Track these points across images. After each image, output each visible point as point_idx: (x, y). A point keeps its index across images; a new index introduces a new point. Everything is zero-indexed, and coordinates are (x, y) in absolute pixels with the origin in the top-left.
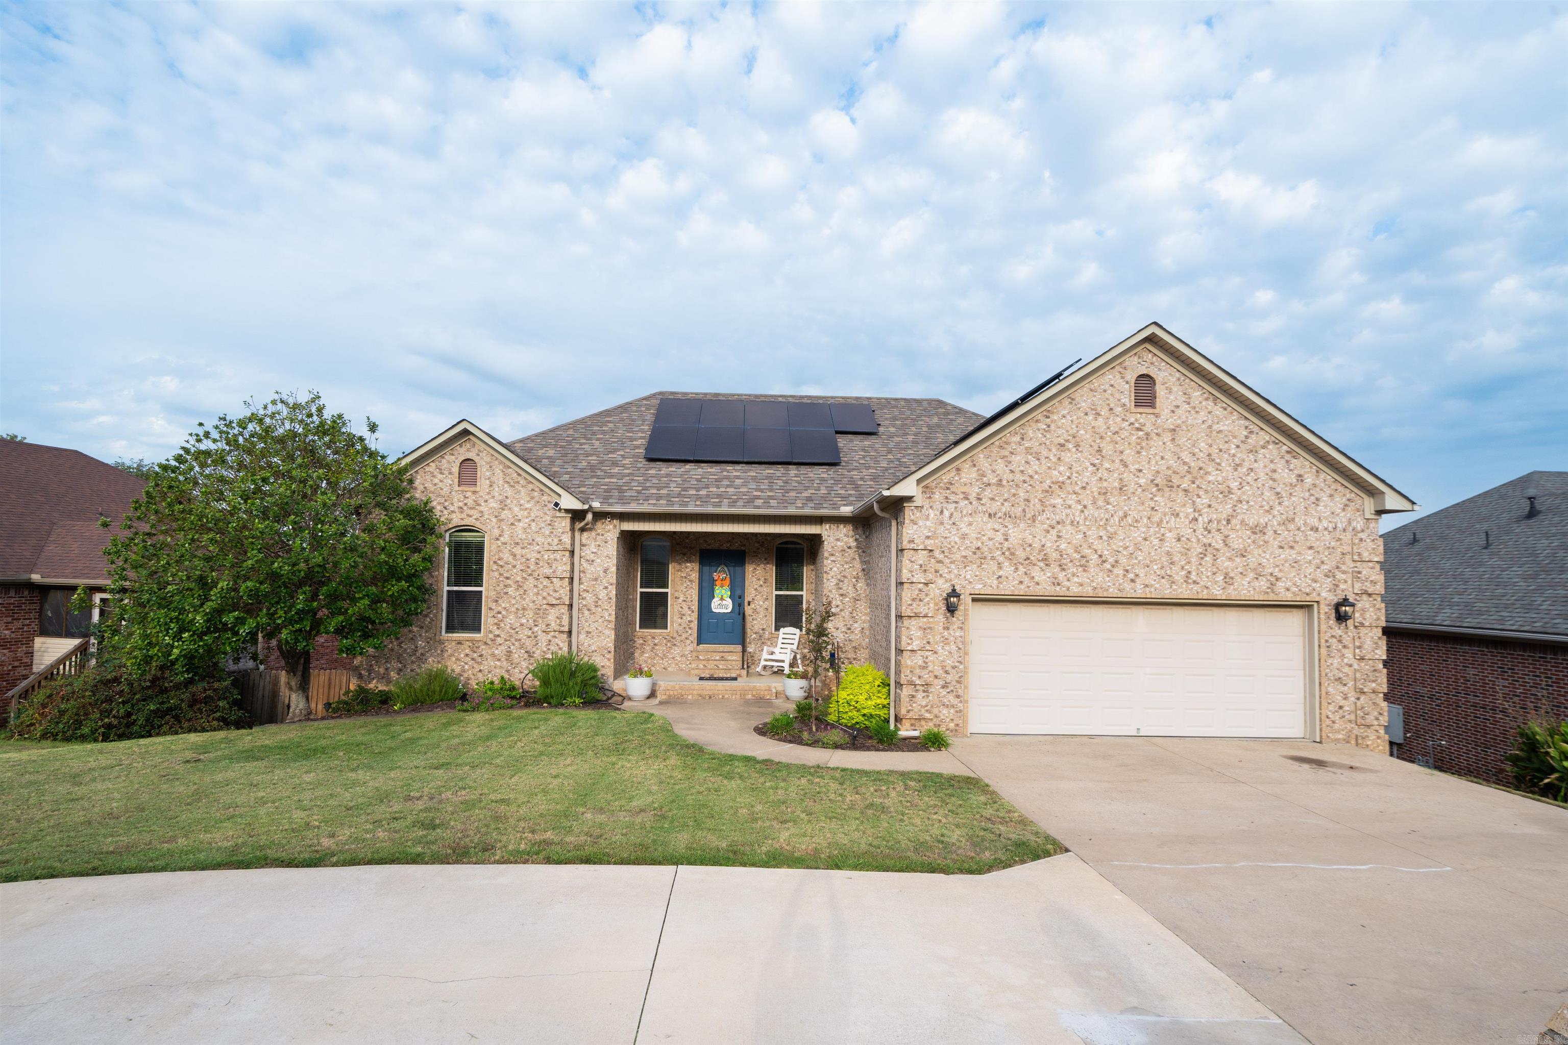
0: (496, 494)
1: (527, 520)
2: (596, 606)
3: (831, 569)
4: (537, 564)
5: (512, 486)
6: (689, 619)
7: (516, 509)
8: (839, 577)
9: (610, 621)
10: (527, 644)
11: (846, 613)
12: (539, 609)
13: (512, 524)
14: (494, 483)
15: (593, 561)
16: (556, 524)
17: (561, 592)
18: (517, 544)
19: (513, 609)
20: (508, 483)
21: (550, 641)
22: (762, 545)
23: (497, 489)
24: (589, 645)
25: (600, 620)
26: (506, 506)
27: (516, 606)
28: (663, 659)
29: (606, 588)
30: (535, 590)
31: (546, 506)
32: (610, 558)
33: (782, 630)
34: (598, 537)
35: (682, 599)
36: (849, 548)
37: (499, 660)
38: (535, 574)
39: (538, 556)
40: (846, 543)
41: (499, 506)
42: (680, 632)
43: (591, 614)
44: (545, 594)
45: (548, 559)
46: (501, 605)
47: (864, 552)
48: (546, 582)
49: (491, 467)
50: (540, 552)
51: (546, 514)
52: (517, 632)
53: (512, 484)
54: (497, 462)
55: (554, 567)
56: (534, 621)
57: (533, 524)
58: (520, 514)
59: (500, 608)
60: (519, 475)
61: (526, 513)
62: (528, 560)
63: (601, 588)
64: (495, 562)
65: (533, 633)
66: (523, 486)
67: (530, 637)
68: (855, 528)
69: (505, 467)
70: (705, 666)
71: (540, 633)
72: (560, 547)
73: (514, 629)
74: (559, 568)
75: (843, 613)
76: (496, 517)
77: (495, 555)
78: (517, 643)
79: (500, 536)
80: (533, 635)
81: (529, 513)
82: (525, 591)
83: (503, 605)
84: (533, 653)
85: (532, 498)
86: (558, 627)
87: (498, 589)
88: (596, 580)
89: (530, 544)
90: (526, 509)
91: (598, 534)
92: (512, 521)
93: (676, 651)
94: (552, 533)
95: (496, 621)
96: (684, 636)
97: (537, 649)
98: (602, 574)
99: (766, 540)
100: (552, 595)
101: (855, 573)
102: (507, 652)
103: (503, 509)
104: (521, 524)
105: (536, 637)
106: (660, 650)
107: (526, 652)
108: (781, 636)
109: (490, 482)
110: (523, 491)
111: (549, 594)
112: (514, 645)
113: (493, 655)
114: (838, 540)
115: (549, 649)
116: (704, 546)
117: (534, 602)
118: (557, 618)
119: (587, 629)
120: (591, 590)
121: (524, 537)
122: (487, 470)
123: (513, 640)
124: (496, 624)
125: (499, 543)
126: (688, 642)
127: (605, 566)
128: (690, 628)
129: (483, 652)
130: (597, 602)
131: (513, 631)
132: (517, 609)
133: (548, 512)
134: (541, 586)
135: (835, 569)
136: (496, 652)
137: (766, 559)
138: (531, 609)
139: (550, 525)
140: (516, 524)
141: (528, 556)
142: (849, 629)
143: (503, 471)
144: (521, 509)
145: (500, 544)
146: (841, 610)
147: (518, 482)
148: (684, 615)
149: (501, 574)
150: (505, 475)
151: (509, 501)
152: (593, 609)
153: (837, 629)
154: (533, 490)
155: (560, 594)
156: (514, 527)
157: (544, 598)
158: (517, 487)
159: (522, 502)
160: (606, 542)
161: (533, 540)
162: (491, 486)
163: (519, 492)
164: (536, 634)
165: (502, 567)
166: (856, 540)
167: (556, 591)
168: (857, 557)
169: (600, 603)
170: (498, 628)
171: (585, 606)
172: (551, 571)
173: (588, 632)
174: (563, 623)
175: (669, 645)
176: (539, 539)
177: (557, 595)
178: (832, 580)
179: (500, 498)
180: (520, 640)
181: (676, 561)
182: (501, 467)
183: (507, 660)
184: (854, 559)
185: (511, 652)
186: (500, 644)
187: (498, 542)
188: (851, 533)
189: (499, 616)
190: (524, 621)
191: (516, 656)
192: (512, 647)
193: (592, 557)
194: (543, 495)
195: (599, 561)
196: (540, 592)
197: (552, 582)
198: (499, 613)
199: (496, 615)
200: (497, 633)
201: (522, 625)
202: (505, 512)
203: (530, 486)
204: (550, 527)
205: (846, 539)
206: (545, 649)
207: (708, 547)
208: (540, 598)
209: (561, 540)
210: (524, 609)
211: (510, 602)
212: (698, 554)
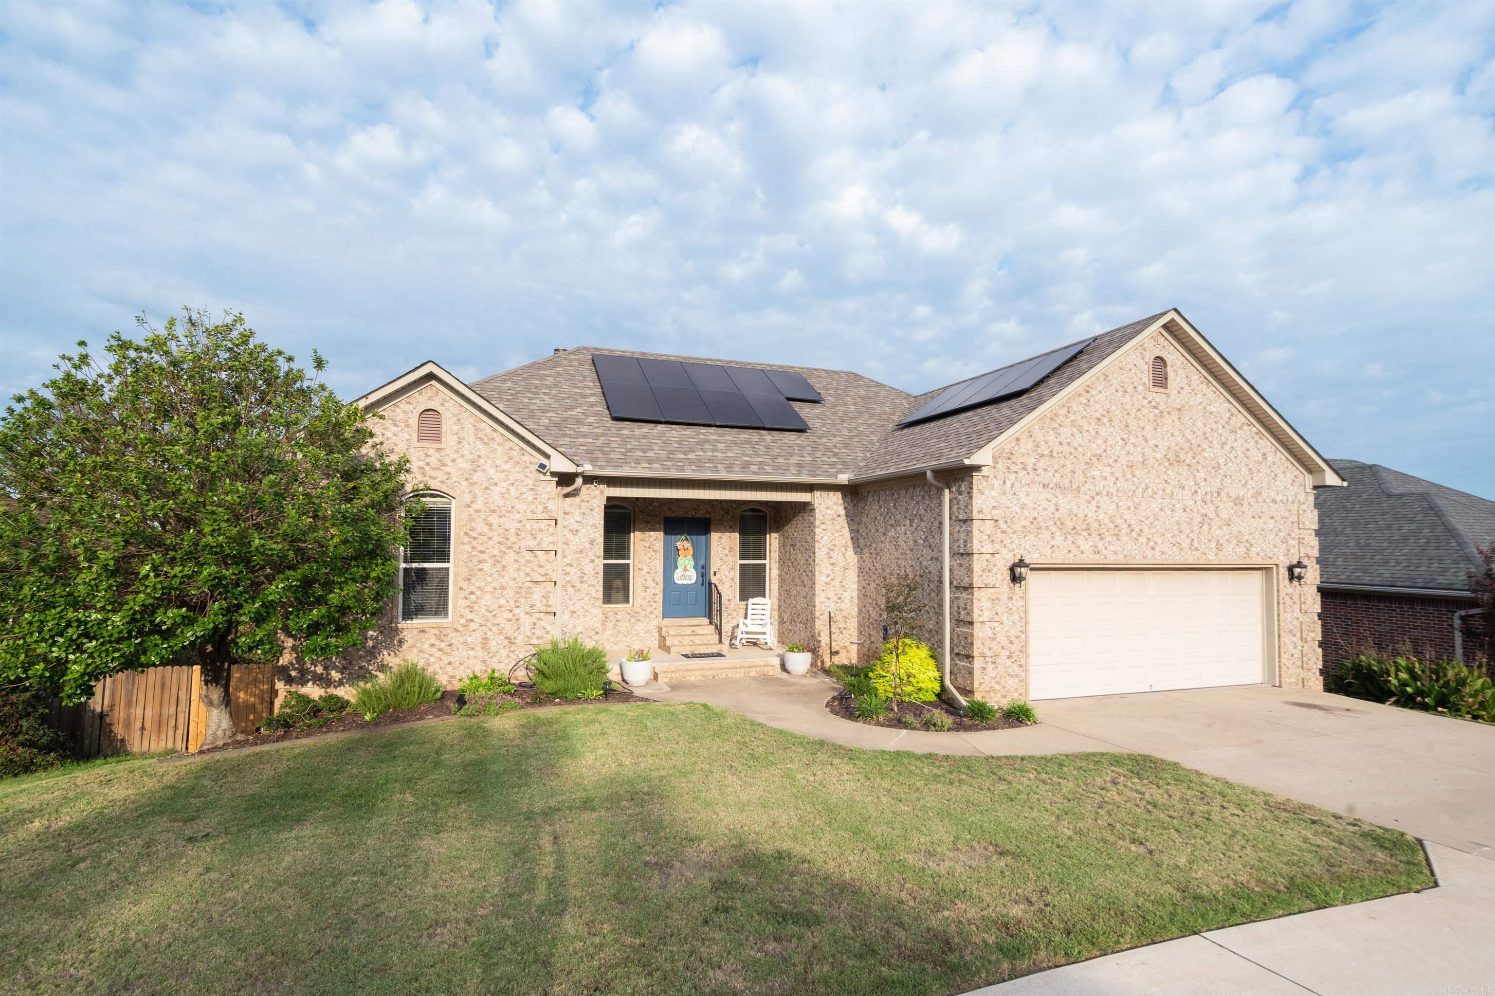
0: (466, 453)
1: (505, 484)
2: (582, 582)
3: (822, 538)
4: (518, 534)
5: (485, 444)
7: (491, 471)
8: (829, 546)
9: (597, 599)
10: (507, 628)
11: (836, 583)
12: (521, 588)
13: (487, 488)
14: (463, 439)
15: (577, 531)
16: (540, 489)
17: (548, 567)
18: (494, 511)
19: (490, 589)
20: (481, 439)
21: (535, 624)
22: (727, 513)
23: (467, 447)
24: (574, 627)
25: (586, 598)
26: (478, 466)
27: (493, 585)
28: (626, 636)
29: (593, 561)
30: (516, 566)
31: (527, 467)
32: (597, 528)
34: (583, 504)
35: (645, 570)
36: (839, 516)
37: (473, 649)
38: (516, 547)
39: (519, 526)
40: (836, 511)
41: (471, 467)
43: (576, 591)
44: (528, 570)
45: (532, 529)
46: (474, 585)
47: (852, 520)
48: (529, 556)
49: (459, 420)
50: (521, 522)
51: (527, 477)
52: (495, 616)
53: (486, 441)
54: (466, 414)
55: (538, 539)
56: (516, 601)
57: (512, 489)
58: (496, 477)
59: (473, 589)
60: (495, 430)
61: (503, 476)
62: (506, 530)
63: (587, 561)
64: (466, 534)
65: (514, 615)
66: (499, 444)
67: (510, 620)
68: (844, 496)
69: (476, 421)
71: (522, 615)
72: (545, 516)
73: (491, 612)
74: (545, 539)
75: (833, 583)
76: (467, 479)
77: (466, 525)
78: (495, 629)
79: (472, 502)
80: (514, 618)
81: (507, 476)
82: (504, 566)
83: (477, 584)
84: (515, 638)
85: (511, 458)
86: (545, 608)
87: (471, 565)
88: (581, 552)
89: (509, 512)
90: (503, 471)
91: (583, 501)
92: (486, 484)
93: (640, 627)
94: (536, 499)
95: (468, 603)
96: (649, 610)
97: (520, 634)
98: (588, 546)
99: (731, 507)
100: (536, 571)
101: (844, 542)
102: (483, 639)
103: (475, 471)
104: (497, 489)
105: (517, 620)
106: (623, 626)
107: (506, 638)
109: (459, 438)
110: (500, 450)
111: (533, 570)
112: (491, 630)
113: (465, 643)
114: (828, 508)
115: (534, 634)
116: (669, 514)
117: (514, 579)
118: (544, 597)
119: (572, 609)
120: (575, 565)
121: (501, 503)
122: (455, 423)
123: (489, 625)
124: (468, 606)
125: (471, 511)
127: (592, 536)
128: (655, 602)
129: (453, 641)
130: (582, 578)
131: (489, 614)
132: (495, 588)
133: (530, 475)
134: (523, 561)
135: (826, 538)
136: (470, 640)
137: (731, 527)
138: (511, 587)
139: (532, 489)
140: (492, 488)
141: (507, 526)
142: (840, 598)
143: (474, 426)
144: (497, 471)
145: (472, 512)
146: (832, 580)
147: (493, 439)
148: (648, 588)
149: (473, 548)
150: (476, 430)
151: (482, 461)
152: (578, 585)
153: (829, 599)
154: (511, 449)
155: (546, 570)
156: (488, 492)
157: (528, 575)
158: (492, 445)
159: (498, 462)
160: (592, 510)
161: (513, 507)
162: (459, 442)
163: (494, 451)
164: (517, 617)
165: (474, 538)
166: (845, 508)
167: (541, 566)
168: (846, 525)
169: (586, 578)
170: (471, 612)
171: (569, 582)
172: (535, 543)
173: (573, 612)
174: (550, 603)
175: (633, 620)
176: (519, 506)
177: (542, 571)
178: (824, 549)
179: (471, 457)
180: (498, 624)
181: (640, 530)
182: (472, 421)
183: (482, 648)
184: (843, 527)
185: (487, 639)
186: (474, 631)
187: (470, 509)
188: (841, 501)
189: (473, 597)
190: (502, 602)
191: (494, 643)
192: (489, 633)
193: (576, 526)
194: (523, 454)
195: (583, 531)
196: (523, 568)
197: (535, 556)
198: (472, 593)
199: (468, 596)
200: (470, 617)
201: (500, 607)
202: (478, 474)
203: (509, 444)
204: (533, 492)
205: (835, 507)
206: (529, 634)
207: (673, 515)
208: (522, 574)
209: (546, 508)
210: (503, 588)
211: (485, 580)
212: (662, 523)
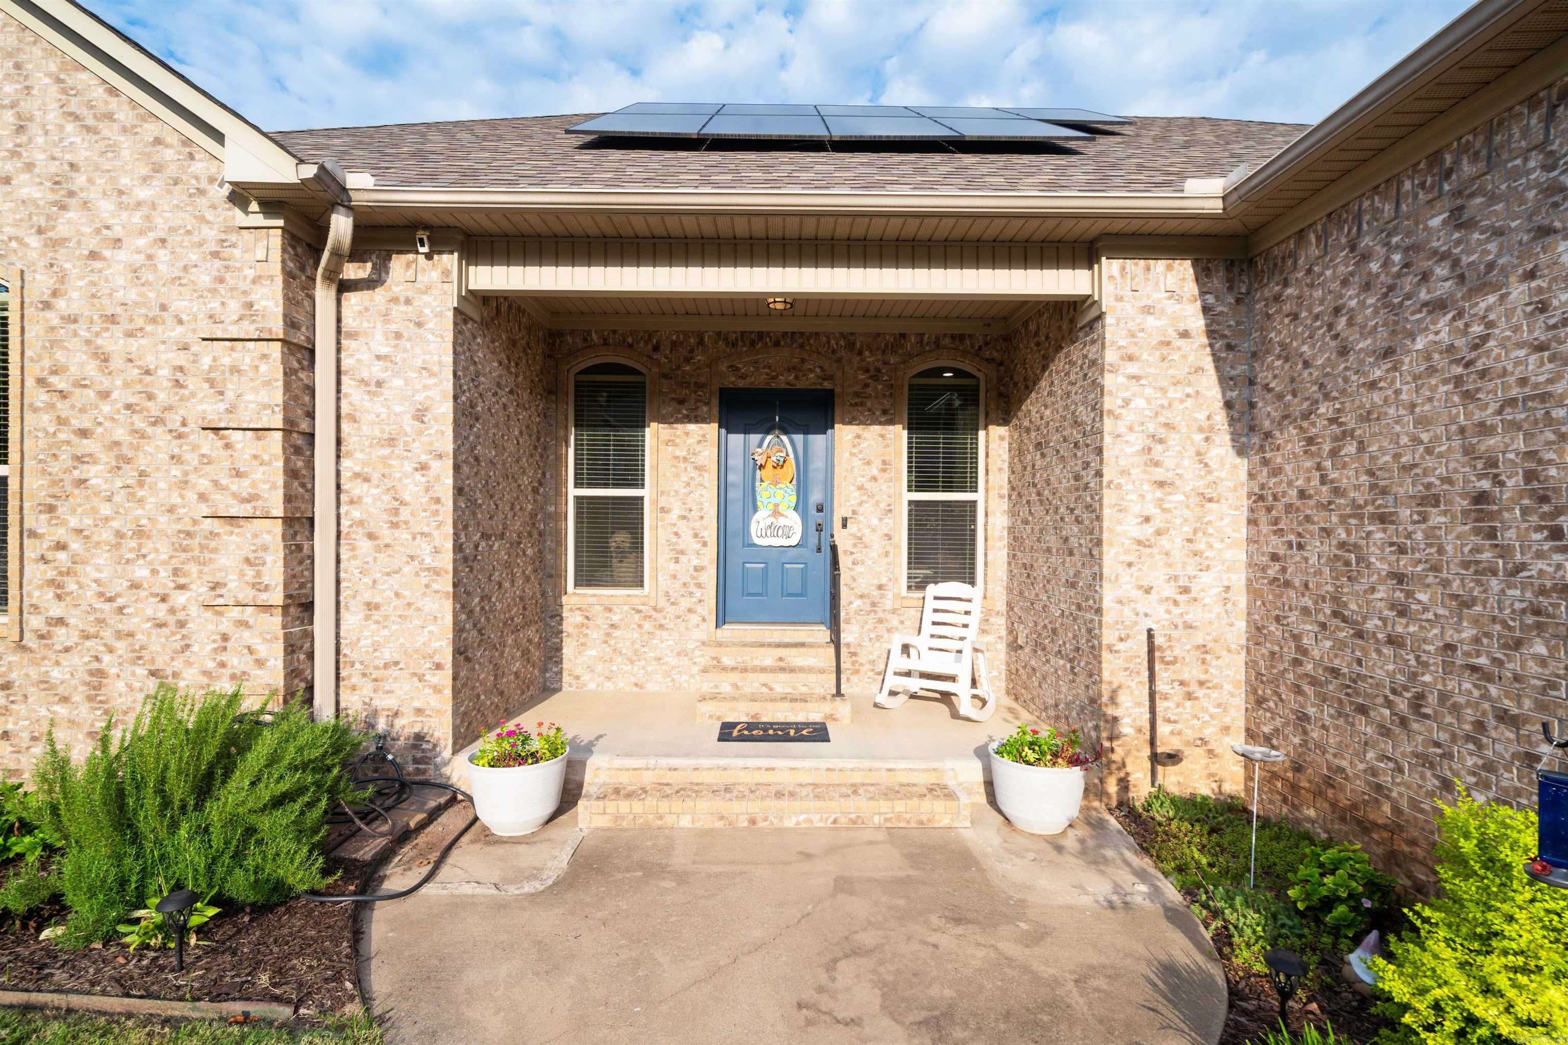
0: (39, 157)
1: (141, 242)
2: (394, 525)
3: (1127, 402)
4: (178, 384)
5: (88, 129)
6: (696, 562)
7: (105, 207)
8: (1151, 427)
9: (436, 572)
10: (155, 647)
11: (1174, 543)
12: (189, 534)
13: (93, 255)
14: (31, 119)
15: (379, 384)
16: (237, 253)
17: (257, 476)
18: (112, 319)
19: (106, 535)
20: (77, 118)
21: (225, 638)
22: (875, 378)
23: (40, 140)
24: (376, 646)
25: (407, 569)
26: (71, 194)
27: (115, 524)
28: (632, 662)
29: (423, 467)
30: (176, 471)
31: (201, 192)
32: (432, 374)
33: (932, 590)
34: (395, 308)
35: (676, 512)
36: (1185, 334)
37: (65, 700)
38: (174, 420)
39: (181, 359)
40: (1174, 318)
41: (51, 197)
42: (674, 596)
43: (378, 550)
44: (203, 484)
45: (212, 368)
46: (65, 523)
47: (1230, 347)
48: (209, 444)
49: (17, 66)
50: (185, 348)
51: (203, 220)
52: (120, 610)
53: (90, 122)
54: (37, 51)
55: (230, 395)
56: (176, 572)
57: (162, 255)
58: (120, 222)
59: (61, 534)
60: (113, 91)
61: (137, 218)
62: (148, 372)
63: (408, 467)
64: (41, 382)
65: (172, 611)
66: (124, 130)
67: (162, 625)
68: (1203, 273)
69: (63, 68)
70: (736, 686)
71: (193, 610)
72: (248, 329)
73: (110, 600)
74: (250, 397)
75: (1164, 542)
76: (40, 231)
77: (40, 358)
78: (121, 646)
79: (55, 293)
80: (171, 620)
81: (148, 218)
82: (142, 474)
83: (74, 522)
84: (175, 675)
85: (158, 169)
86: (253, 592)
87: (55, 468)
88: (391, 441)
89: (153, 320)
90: (139, 204)
91: (395, 300)
92: (93, 243)
93: (665, 642)
94: (221, 280)
95: (51, 574)
96: (685, 603)
97: (188, 663)
98: (409, 425)
100: (225, 488)
101: (1201, 416)
102: (91, 673)
103: (63, 207)
104: (122, 255)
105: (182, 624)
106: (626, 638)
107: (153, 673)
108: (931, 604)
109: (19, 116)
110: (126, 142)
111: (216, 483)
112: (111, 650)
113: (45, 683)
114: (1148, 310)
115: (222, 665)
116: (731, 381)
117: (171, 510)
118: (247, 561)
119: (367, 596)
120: (375, 477)
121: (132, 295)
122: (7, 76)
123: (107, 634)
124: (52, 583)
125: (53, 318)
126: (694, 619)
127: (419, 397)
128: (699, 586)
129: (13, 676)
130: (396, 512)
131: (107, 606)
132: (119, 535)
133: (209, 216)
134: (192, 459)
135: (1139, 403)
136: (56, 674)
137: (885, 412)
138: (163, 533)
139: (215, 255)
140: (107, 253)
141: (150, 360)
142: (1186, 590)
143: (59, 81)
144: (121, 206)
145: (56, 321)
146: (1159, 533)
147: (109, 117)
148: (682, 552)
149: (61, 421)
150: (64, 91)
151: (80, 180)
152: (386, 534)
153: (1148, 591)
154: (158, 141)
155: (254, 485)
156: (98, 265)
157: (202, 497)
158: (106, 132)
159: (125, 181)
160: (419, 325)
161: (163, 308)
162: (21, 129)
163: (113, 149)
164: (181, 616)
165: (63, 395)
166: (1206, 309)
167: (238, 474)
168: (1208, 364)
169: (405, 513)
170: (59, 597)
171: (361, 523)
172: (222, 407)
173: (371, 606)
174: (266, 580)
175: (647, 626)
176: (180, 304)
177: (243, 486)
178: (1131, 437)
179: (53, 168)
180: (131, 635)
181: (662, 420)
182: (53, 68)
183: (90, 699)
184: (1199, 370)
185: (100, 673)
186: (67, 650)
187: (50, 315)
188: (1192, 288)
189: (62, 556)
190: (141, 572)
191: (121, 685)
192: (106, 658)
193: (376, 370)
194: (191, 156)
195: (398, 382)
196: (193, 478)
197: (227, 446)
198: (61, 546)
199: (49, 555)
200: (56, 610)
201: (135, 586)
202: (70, 215)
203: (151, 129)
204: (218, 263)
205: (1172, 307)
206: (211, 665)
207: (741, 384)
208: (192, 496)
209: (250, 305)
210: (140, 533)
211: (94, 510)
212: (715, 401)
